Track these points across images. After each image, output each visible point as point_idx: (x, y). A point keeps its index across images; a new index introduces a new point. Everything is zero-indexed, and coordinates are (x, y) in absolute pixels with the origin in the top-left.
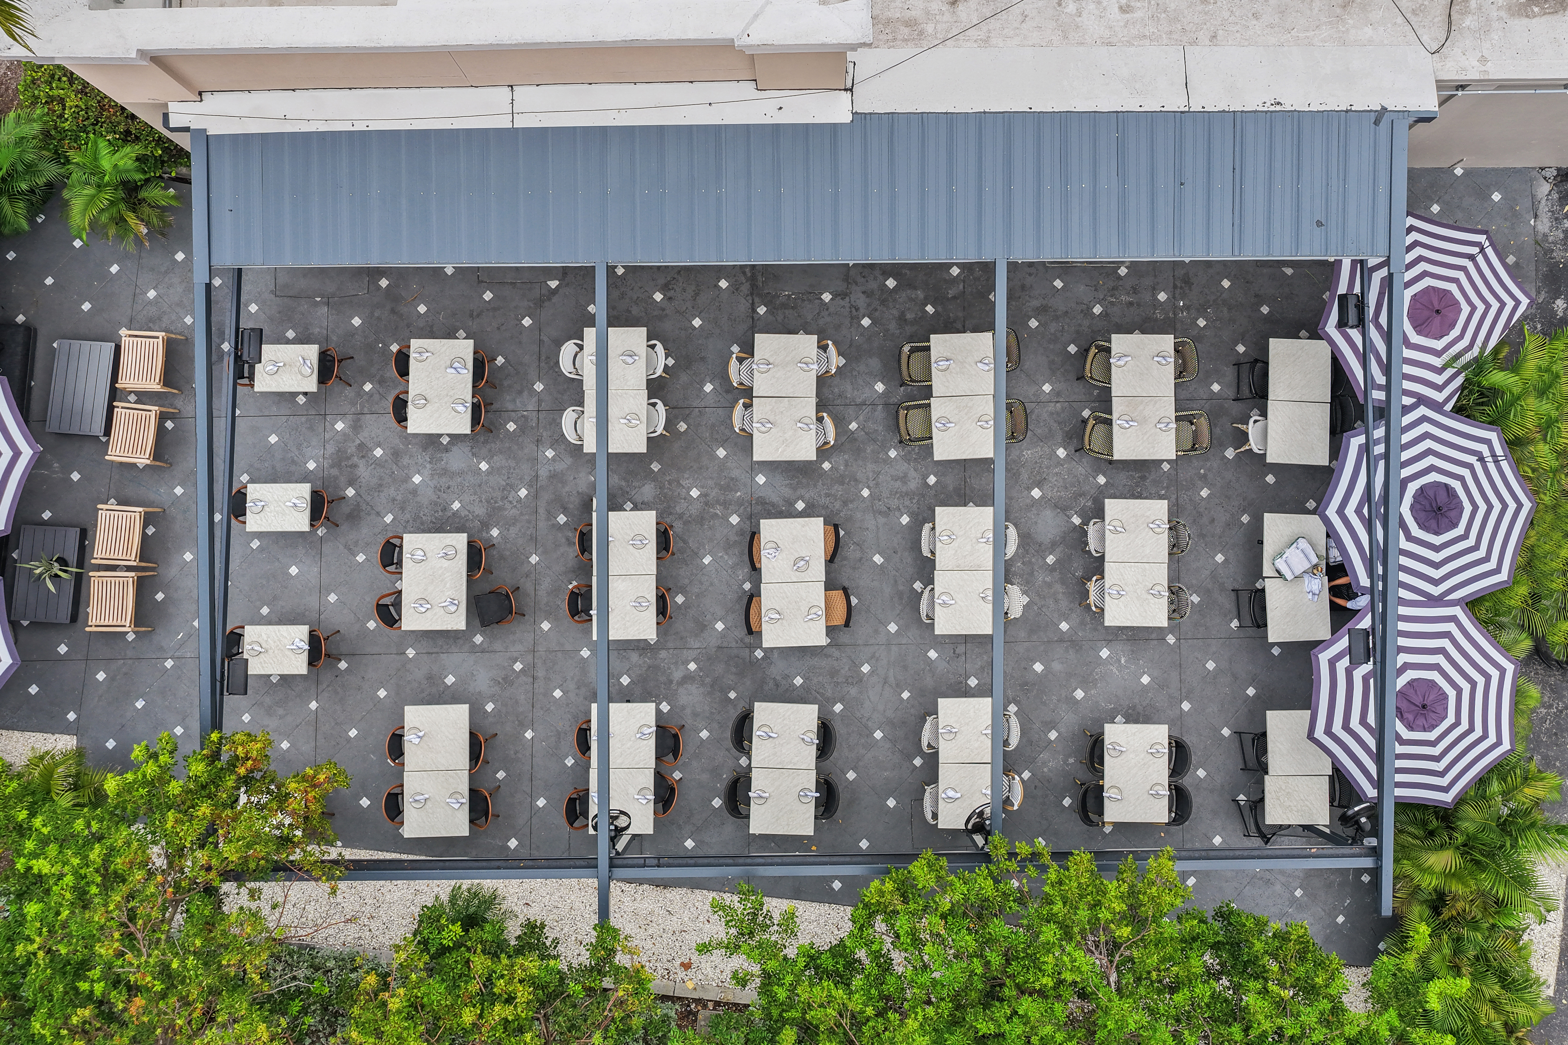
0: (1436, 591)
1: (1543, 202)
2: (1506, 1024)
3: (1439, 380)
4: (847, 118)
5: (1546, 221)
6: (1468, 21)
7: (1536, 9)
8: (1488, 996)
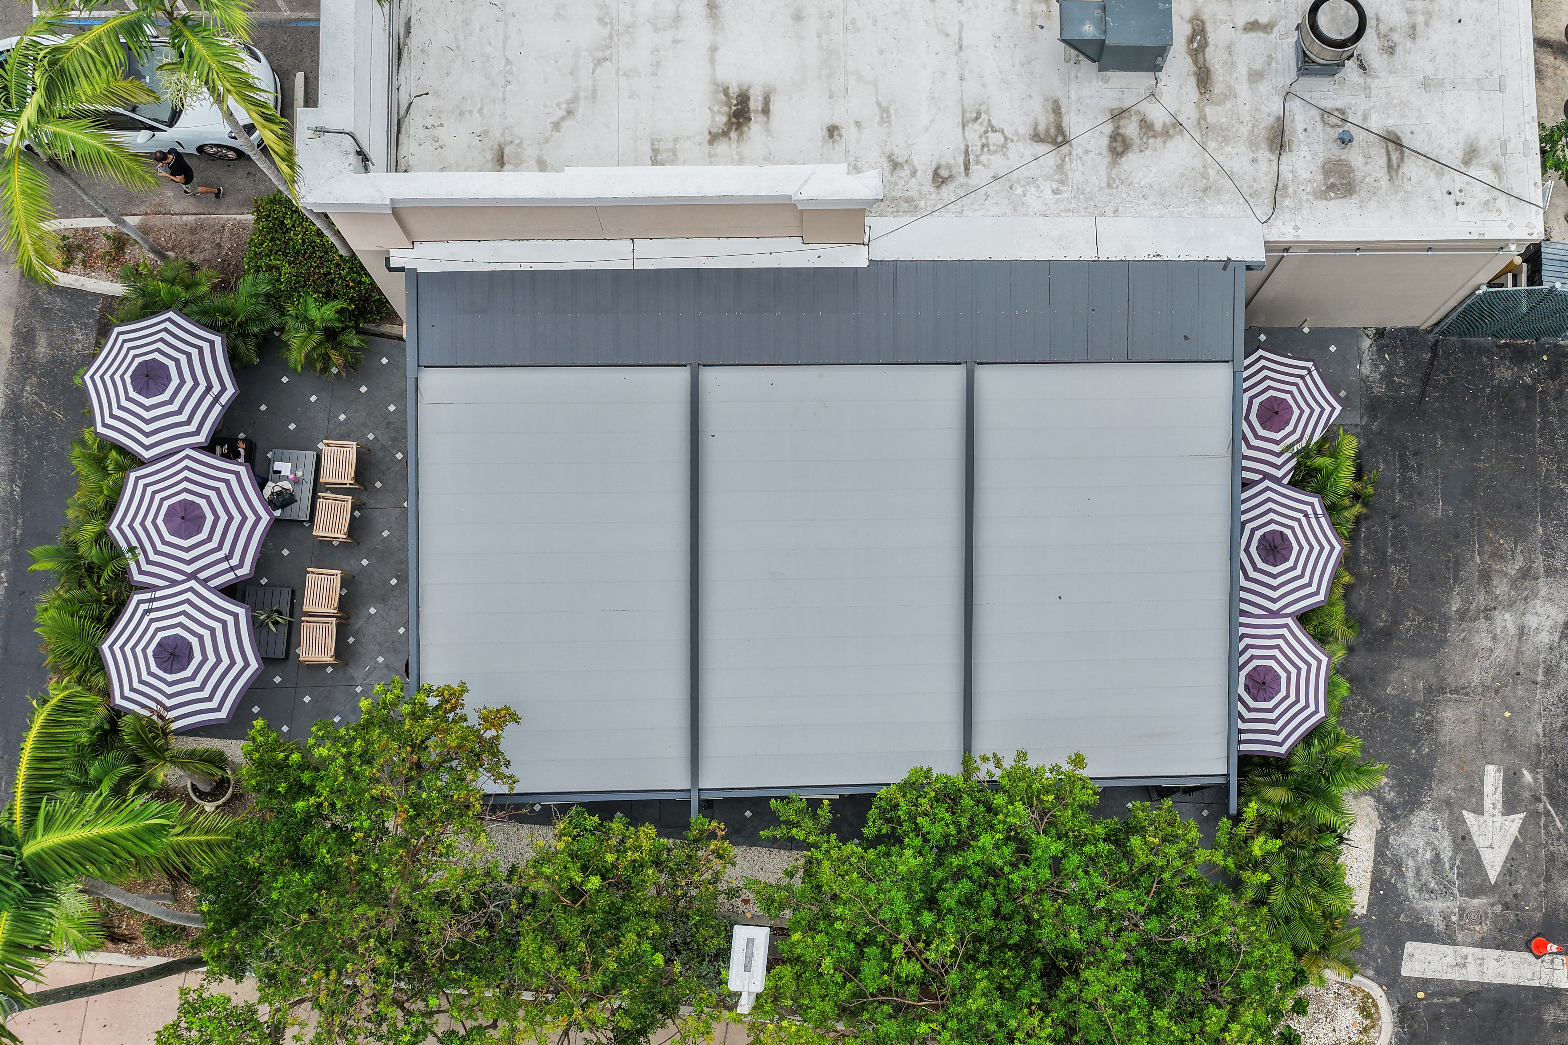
0: (1275, 607)
1: (1366, 352)
2: (1324, 914)
3: (1279, 461)
4: (865, 264)
5: (1367, 366)
6: (1287, 202)
7: (1332, 195)
8: (1311, 893)
